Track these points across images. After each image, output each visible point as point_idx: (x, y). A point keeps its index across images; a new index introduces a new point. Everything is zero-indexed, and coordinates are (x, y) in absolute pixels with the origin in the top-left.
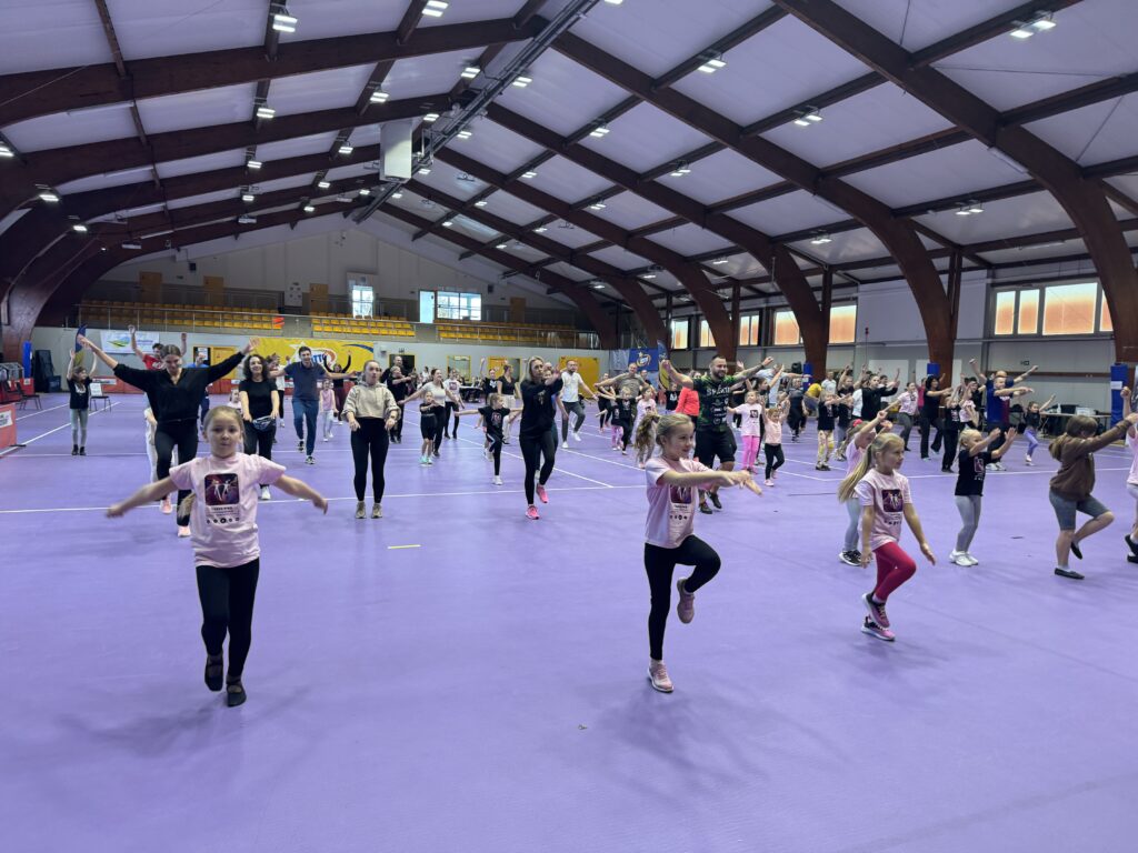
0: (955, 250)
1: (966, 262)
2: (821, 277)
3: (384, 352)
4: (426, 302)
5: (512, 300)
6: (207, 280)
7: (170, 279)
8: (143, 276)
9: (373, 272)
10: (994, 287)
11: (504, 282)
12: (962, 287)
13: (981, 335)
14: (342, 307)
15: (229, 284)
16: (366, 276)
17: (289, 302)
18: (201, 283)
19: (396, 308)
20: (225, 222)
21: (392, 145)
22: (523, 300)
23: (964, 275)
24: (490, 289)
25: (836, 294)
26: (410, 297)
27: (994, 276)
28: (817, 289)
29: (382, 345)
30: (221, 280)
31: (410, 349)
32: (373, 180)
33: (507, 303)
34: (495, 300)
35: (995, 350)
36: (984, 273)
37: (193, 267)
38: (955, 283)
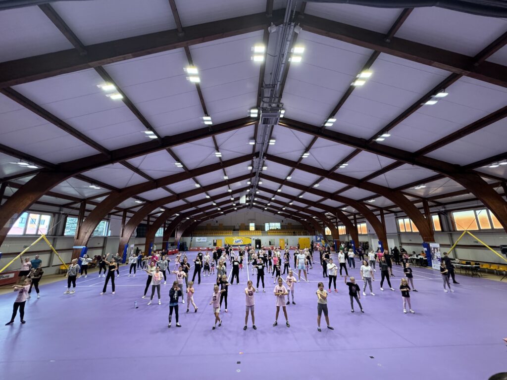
0: (381, 209)
1: (385, 212)
2: (353, 217)
3: (254, 239)
4: (267, 225)
5: (288, 224)
6: (220, 224)
7: (212, 225)
8: (207, 224)
9: (254, 220)
10: (397, 218)
11: (285, 220)
12: (385, 219)
13: (397, 232)
14: (247, 228)
15: (224, 225)
16: (252, 221)
17: (236, 228)
18: (218, 225)
19: (260, 228)
20: (216, 214)
21: (242, 196)
22: (291, 223)
23: (385, 215)
24: (282, 221)
25: (358, 221)
26: (263, 225)
27: (396, 215)
28: (352, 220)
29: (254, 237)
30: (222, 224)
31: (260, 238)
32: (238, 204)
33: (287, 224)
34: (284, 224)
35: (402, 237)
36: (393, 214)
37: (217, 222)
38: (383, 218)
